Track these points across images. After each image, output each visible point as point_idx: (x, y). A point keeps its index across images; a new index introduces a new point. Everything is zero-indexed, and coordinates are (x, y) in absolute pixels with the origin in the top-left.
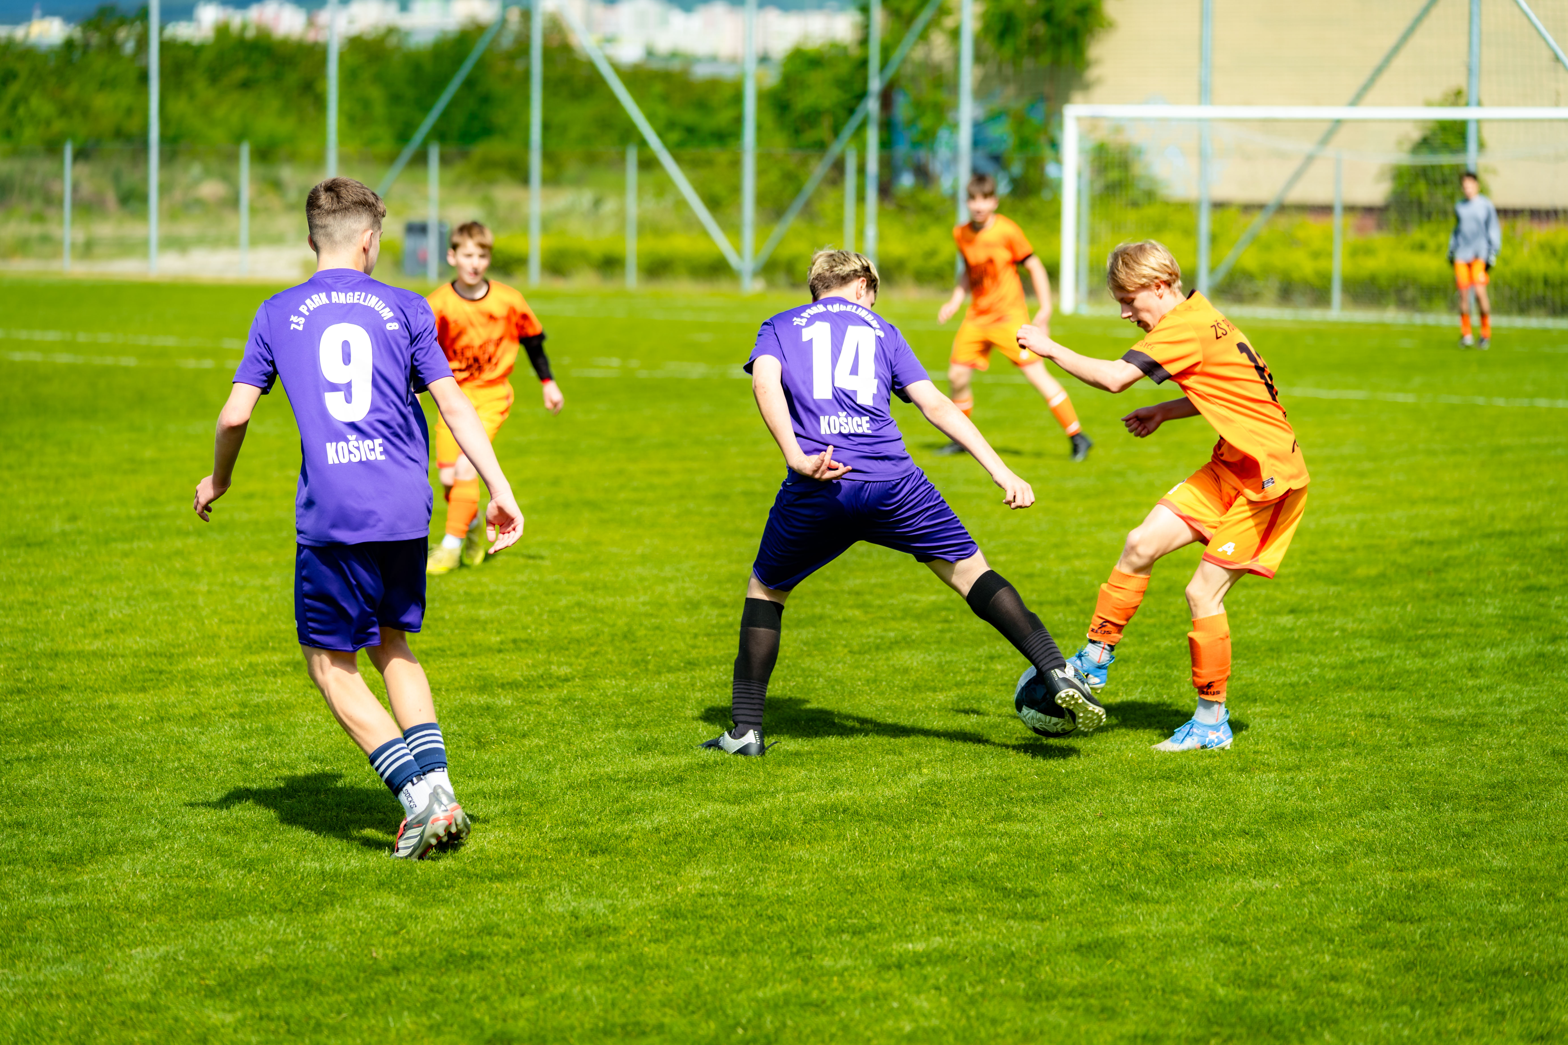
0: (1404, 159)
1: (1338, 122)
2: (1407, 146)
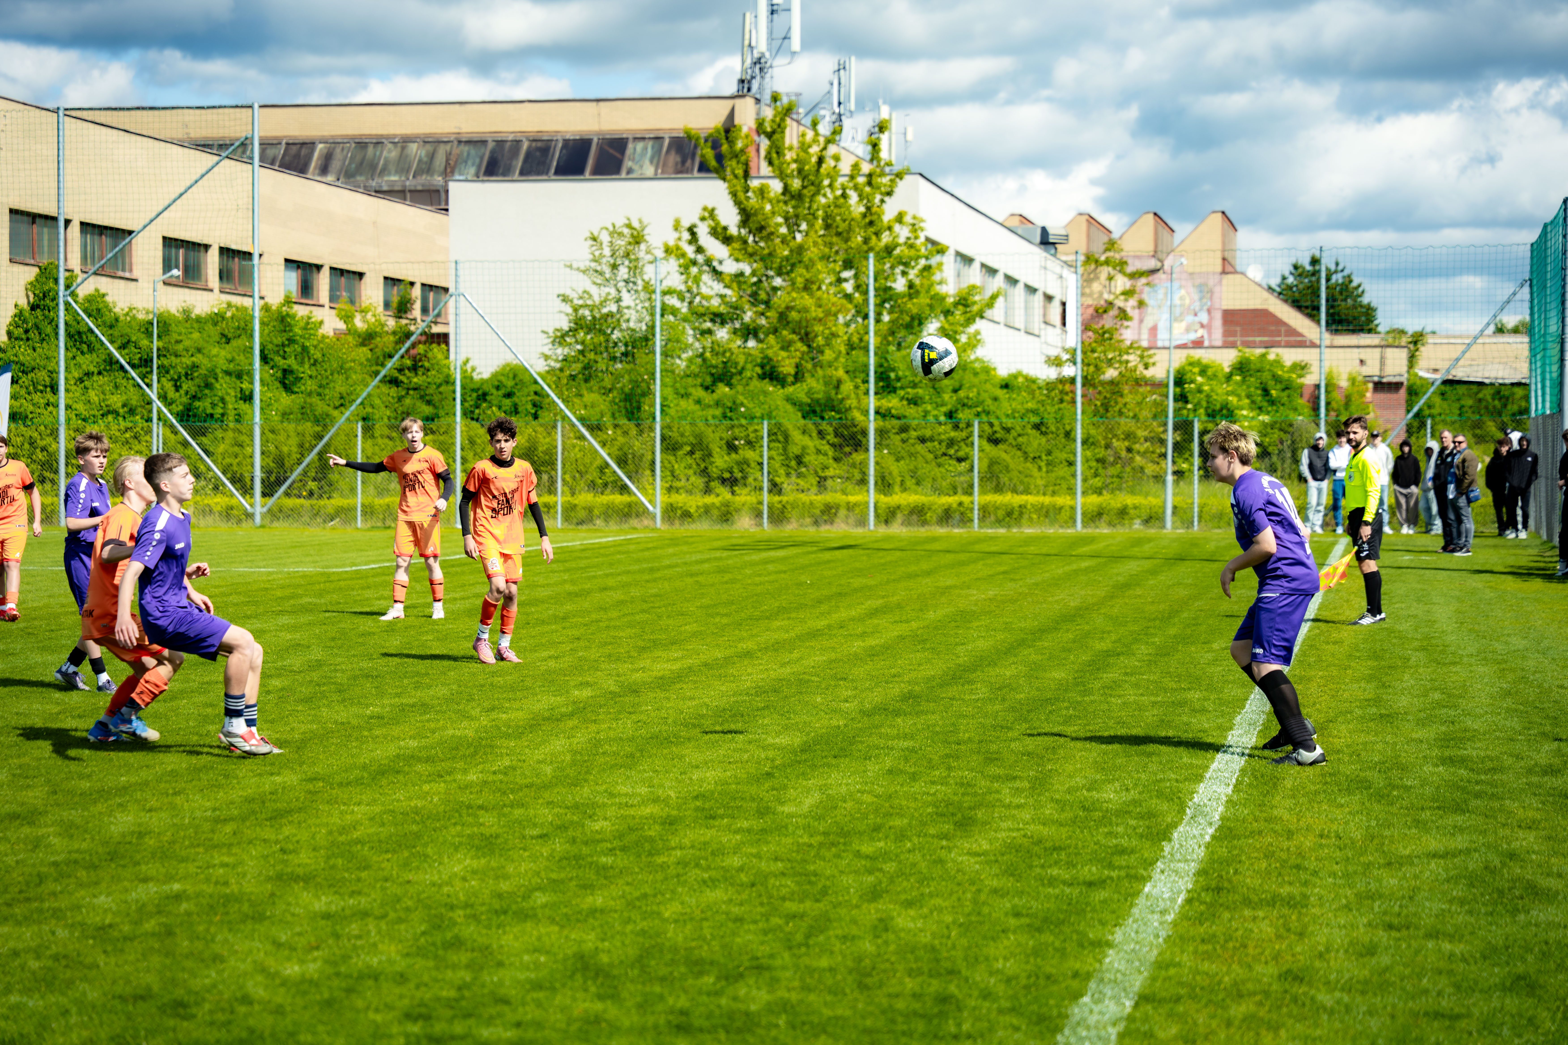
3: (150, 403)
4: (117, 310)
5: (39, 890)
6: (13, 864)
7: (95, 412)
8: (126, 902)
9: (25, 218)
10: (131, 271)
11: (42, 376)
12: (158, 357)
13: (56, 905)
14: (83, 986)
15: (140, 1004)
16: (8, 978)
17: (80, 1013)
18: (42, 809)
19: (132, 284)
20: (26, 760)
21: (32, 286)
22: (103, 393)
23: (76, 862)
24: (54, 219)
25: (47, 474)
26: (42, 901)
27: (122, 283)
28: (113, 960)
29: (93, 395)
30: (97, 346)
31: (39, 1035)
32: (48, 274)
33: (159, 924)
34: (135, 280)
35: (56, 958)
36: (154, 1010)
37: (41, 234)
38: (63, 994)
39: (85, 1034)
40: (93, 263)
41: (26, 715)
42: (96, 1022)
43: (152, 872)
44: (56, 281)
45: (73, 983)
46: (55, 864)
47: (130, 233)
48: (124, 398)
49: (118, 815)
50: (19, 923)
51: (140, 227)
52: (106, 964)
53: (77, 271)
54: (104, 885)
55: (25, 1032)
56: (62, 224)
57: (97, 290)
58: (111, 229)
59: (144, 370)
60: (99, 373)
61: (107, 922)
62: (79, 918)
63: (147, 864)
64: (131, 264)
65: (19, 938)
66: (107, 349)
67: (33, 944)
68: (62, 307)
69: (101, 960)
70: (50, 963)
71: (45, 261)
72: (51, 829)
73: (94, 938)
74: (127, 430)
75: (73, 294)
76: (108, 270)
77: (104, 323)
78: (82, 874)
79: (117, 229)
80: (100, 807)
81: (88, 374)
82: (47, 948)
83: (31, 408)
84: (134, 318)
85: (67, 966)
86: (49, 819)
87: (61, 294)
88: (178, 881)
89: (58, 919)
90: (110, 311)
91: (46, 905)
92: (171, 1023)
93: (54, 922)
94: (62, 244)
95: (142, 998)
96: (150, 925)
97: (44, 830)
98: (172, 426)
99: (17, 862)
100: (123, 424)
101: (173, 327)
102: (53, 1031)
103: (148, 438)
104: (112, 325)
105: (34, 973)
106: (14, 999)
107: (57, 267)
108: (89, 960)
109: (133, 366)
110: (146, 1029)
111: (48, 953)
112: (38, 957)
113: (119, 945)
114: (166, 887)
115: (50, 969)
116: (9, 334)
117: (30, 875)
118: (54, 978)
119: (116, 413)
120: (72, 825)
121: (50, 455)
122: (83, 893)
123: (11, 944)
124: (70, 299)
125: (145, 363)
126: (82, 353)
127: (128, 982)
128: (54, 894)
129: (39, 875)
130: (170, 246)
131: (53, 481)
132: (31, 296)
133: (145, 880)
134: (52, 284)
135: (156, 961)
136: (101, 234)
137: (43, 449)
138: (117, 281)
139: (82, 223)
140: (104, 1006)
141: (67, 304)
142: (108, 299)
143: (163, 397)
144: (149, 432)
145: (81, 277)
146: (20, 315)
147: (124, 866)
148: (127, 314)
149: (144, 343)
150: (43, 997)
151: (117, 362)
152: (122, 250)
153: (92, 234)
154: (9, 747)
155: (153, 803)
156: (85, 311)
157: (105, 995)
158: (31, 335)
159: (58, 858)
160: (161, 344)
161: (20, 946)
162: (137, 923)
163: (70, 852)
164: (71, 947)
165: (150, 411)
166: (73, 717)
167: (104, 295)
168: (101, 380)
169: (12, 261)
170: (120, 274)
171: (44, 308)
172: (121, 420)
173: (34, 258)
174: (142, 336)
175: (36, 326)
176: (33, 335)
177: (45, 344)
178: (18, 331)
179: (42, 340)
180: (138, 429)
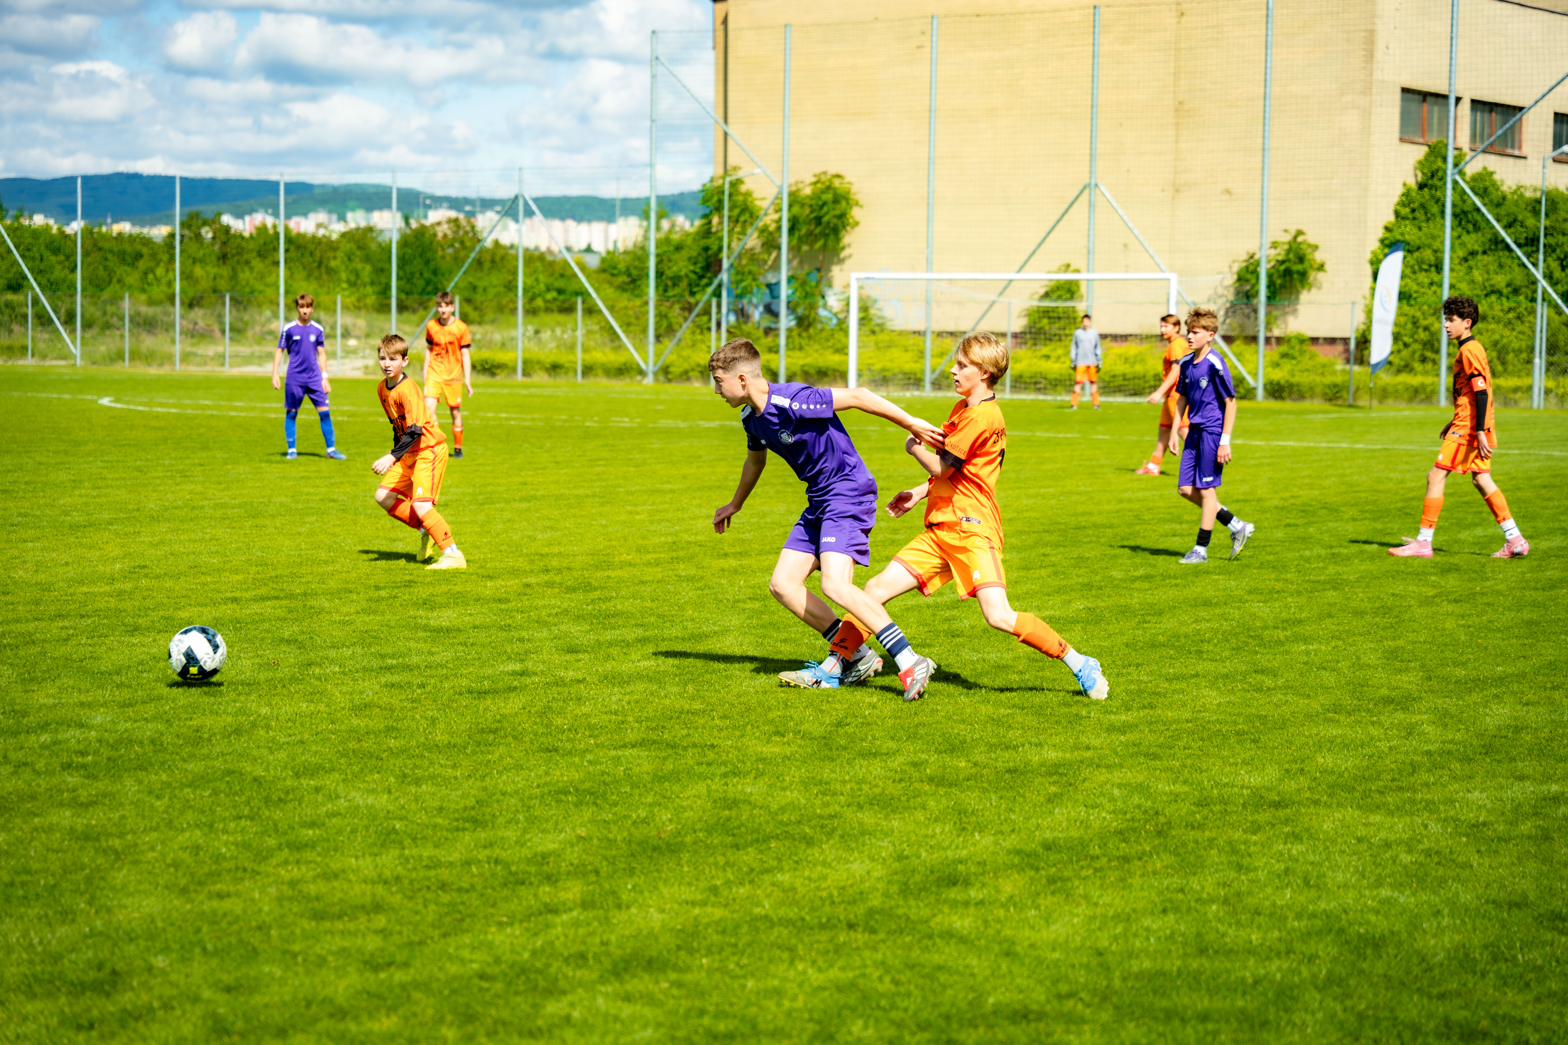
0: (1035, 303)
1: (1011, 281)
2: (1037, 296)
3: (1534, 282)
4: (1505, 188)
5: (1412, 779)
6: (1386, 750)
7: (1478, 292)
8: (1501, 800)
9: (1417, 97)
10: (1520, 148)
11: (1428, 255)
12: (1546, 235)
13: (1429, 796)
14: (1456, 886)
15: (1515, 911)
16: (1379, 870)
17: (1452, 915)
18: (1416, 694)
19: (1521, 162)
20: (1401, 643)
21: (1421, 164)
22: (1488, 272)
23: (1449, 753)
24: (1445, 97)
25: (1428, 354)
26: (1415, 791)
27: (1511, 160)
28: (1487, 861)
29: (1477, 275)
30: (1483, 225)
31: (1410, 934)
32: (1437, 152)
33: (1536, 827)
34: (1525, 158)
35: (1428, 853)
36: (1530, 920)
37: (1431, 112)
38: (1435, 893)
39: (1457, 938)
40: (1482, 141)
41: (1402, 597)
42: (1469, 926)
43: (1529, 771)
44: (1445, 159)
45: (1446, 882)
46: (1429, 753)
47: (1521, 109)
48: (1508, 277)
49: (1494, 707)
50: (1391, 813)
51: (1532, 102)
52: (1479, 864)
53: (1466, 148)
54: (1478, 779)
55: (1396, 929)
56: (1452, 101)
57: (1485, 169)
58: (1502, 106)
59: (1529, 249)
60: (1484, 253)
61: (1481, 819)
62: (1452, 813)
63: (1523, 761)
64: (1520, 142)
65: (1391, 828)
66: (1493, 227)
67: (1405, 837)
68: (1449, 185)
69: (1475, 860)
70: (1422, 858)
71: (1434, 139)
72: (1425, 717)
73: (1467, 835)
74: (1510, 310)
75: (1461, 173)
76: (1497, 148)
77: (1491, 201)
78: (1456, 766)
79: (1508, 106)
80: (1476, 697)
81: (1473, 253)
82: (1419, 842)
83: (1415, 287)
84: (1522, 196)
85: (1438, 863)
86: (1423, 705)
87: (1449, 172)
88: (1557, 782)
89: (1431, 812)
90: (1497, 189)
91: (1419, 796)
92: (1549, 936)
93: (1426, 814)
94: (1451, 121)
95: (1517, 905)
96: (1526, 827)
97: (1418, 717)
98: (1556, 307)
99: (1390, 748)
100: (1506, 304)
101: (1561, 205)
102: (1424, 931)
103: (1531, 318)
104: (1498, 204)
105: (1405, 867)
106: (1385, 892)
107: (1446, 146)
108: (1461, 859)
109: (1519, 246)
110: (1522, 940)
111: (1421, 847)
112: (1410, 851)
113: (1494, 846)
114: (1544, 788)
115: (1421, 865)
116: (1397, 214)
117: (1403, 763)
118: (1426, 875)
119: (1499, 293)
120: (1446, 714)
121: (1432, 334)
122: (1456, 786)
123: (1383, 834)
124: (1458, 178)
125: (1530, 243)
126: (1468, 232)
127: (1502, 887)
128: (1427, 785)
129: (1411, 764)
130: (1562, 122)
131: (1434, 362)
132: (1420, 175)
133: (1521, 778)
134: (1440, 163)
135: (1532, 866)
136: (1491, 111)
137: (1426, 329)
138: (1505, 159)
139: (1473, 101)
140: (1477, 909)
141: (1455, 183)
142: (1496, 177)
143: (1549, 277)
144: (1533, 312)
145: (1470, 155)
146: (1407, 194)
147: (1499, 762)
148: (1515, 192)
149: (1530, 222)
150: (1414, 894)
151: (1503, 241)
152: (1512, 128)
153: (1483, 111)
154: (1385, 628)
155: (1530, 696)
156: (1472, 189)
157: (1478, 898)
158: (1417, 214)
159: (1432, 748)
160: (1548, 223)
161: (1392, 837)
162: (1513, 823)
163: (1443, 742)
164: (1444, 843)
165: (1535, 291)
166: (1449, 602)
167: (1492, 173)
168: (1486, 259)
169: (1402, 140)
170: (1509, 151)
171: (1432, 187)
172: (1504, 300)
173: (1423, 136)
174: (1529, 215)
175: (1423, 206)
176: (1420, 214)
177: (1431, 223)
178: (1405, 211)
179: (1428, 220)
180: (1521, 309)
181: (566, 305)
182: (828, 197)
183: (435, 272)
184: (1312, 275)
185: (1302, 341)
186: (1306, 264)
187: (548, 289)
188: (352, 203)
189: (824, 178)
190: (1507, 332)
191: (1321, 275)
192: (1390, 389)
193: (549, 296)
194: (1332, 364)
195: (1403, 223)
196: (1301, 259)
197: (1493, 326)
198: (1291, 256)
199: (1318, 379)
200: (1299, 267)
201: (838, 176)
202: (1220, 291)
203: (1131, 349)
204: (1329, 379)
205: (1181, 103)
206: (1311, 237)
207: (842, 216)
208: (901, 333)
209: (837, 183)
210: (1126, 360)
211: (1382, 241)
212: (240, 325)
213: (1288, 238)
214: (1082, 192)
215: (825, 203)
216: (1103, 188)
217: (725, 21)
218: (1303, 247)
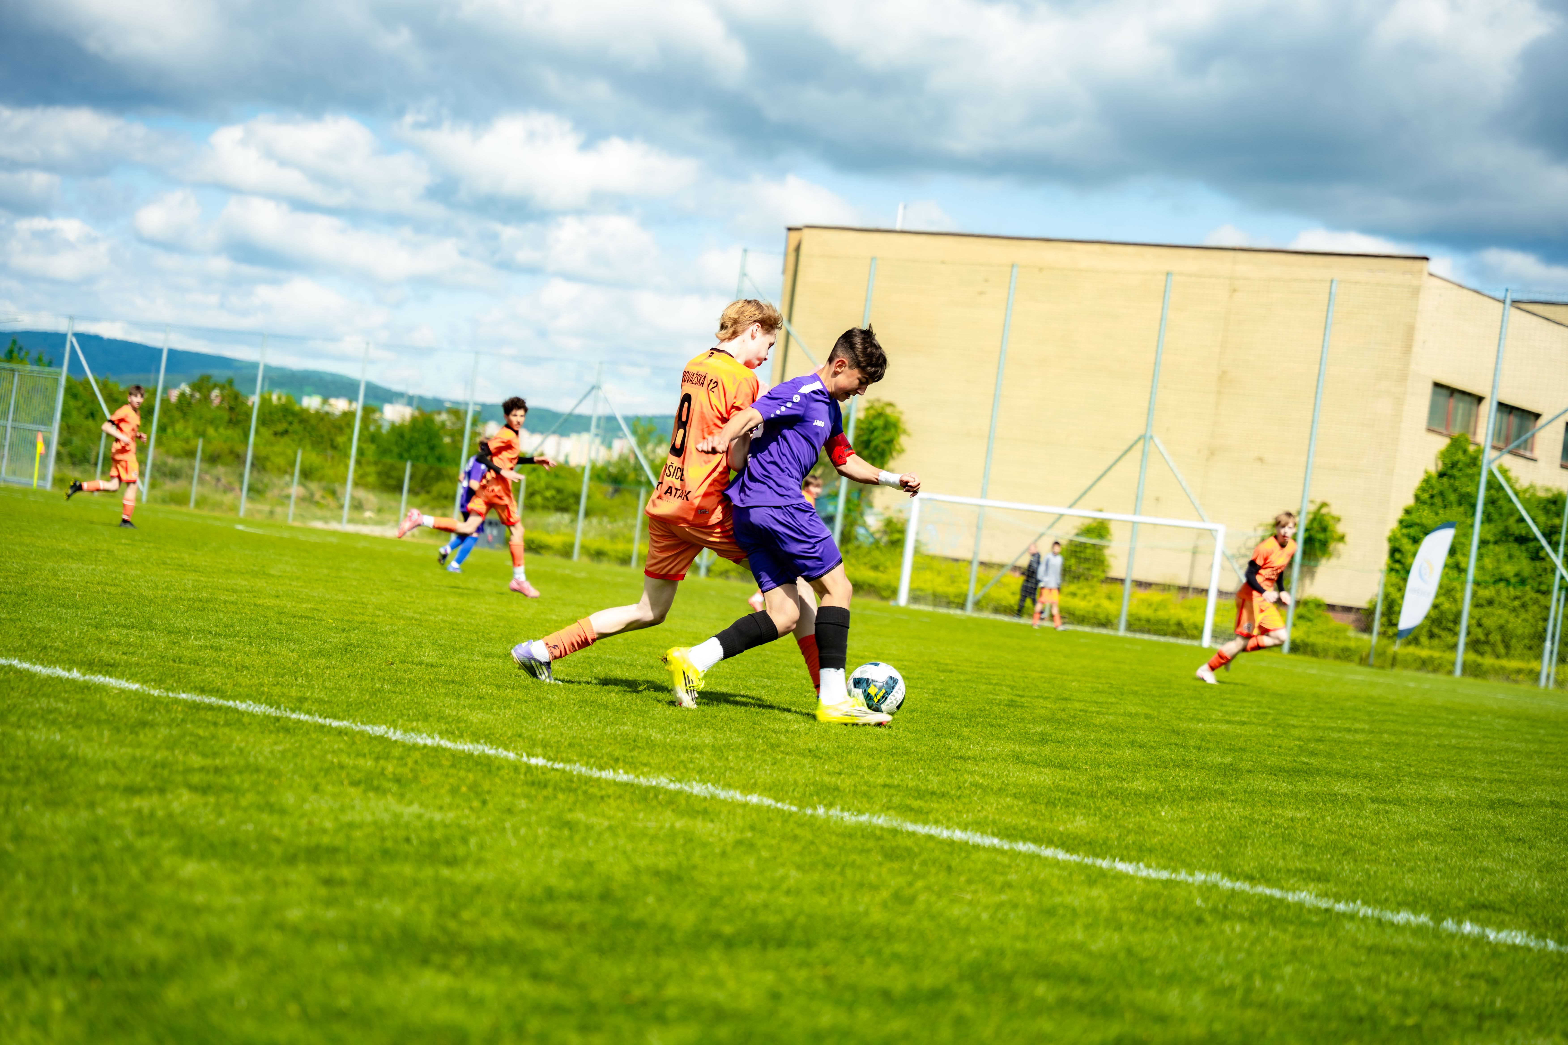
1: (1061, 516)
4: (1518, 485)
9: (1445, 392)
10: (1532, 450)
19: (1531, 463)
21: (1444, 455)
22: (1498, 561)
27: (1524, 461)
32: (1457, 444)
34: (1534, 460)
37: (1456, 408)
44: (1464, 452)
47: (1538, 415)
51: (1546, 410)
57: (1502, 466)
58: (1520, 410)
60: (1496, 543)
64: (1533, 445)
71: (1456, 432)
74: (1516, 598)
79: (1527, 412)
84: (1533, 495)
94: (1472, 418)
100: (1513, 593)
107: (1467, 440)
116: (1417, 498)
119: (1508, 582)
132: (1441, 464)
134: (1460, 455)
136: (1512, 414)
138: (1519, 459)
139: (1498, 403)
142: (1510, 475)
145: (1489, 451)
146: (1427, 481)
148: (1527, 491)
152: (1527, 431)
153: (1507, 414)
158: (1435, 500)
167: (1507, 472)
168: (1497, 549)
169: (1430, 430)
170: (1522, 452)
171: (1452, 477)
172: (1511, 588)
173: (1447, 428)
174: (1540, 512)
175: (1441, 493)
176: (1438, 500)
177: (1448, 511)
178: (1426, 496)
179: (1445, 507)
180: (1527, 598)
181: (563, 505)
182: (879, 423)
183: (439, 459)
184: (1332, 546)
185: (1319, 605)
186: (1328, 534)
187: (547, 488)
188: (308, 389)
189: (877, 405)
190: (1512, 619)
191: (1340, 546)
192: (1399, 658)
193: (549, 494)
194: (1345, 630)
195: (1422, 507)
196: (1324, 529)
197: (1500, 612)
198: (1315, 525)
199: (1333, 642)
200: (1321, 536)
201: (891, 404)
202: (1243, 551)
203: (1155, 596)
204: (1341, 643)
205: (1224, 372)
206: (1335, 510)
207: (890, 442)
208: (933, 558)
209: (888, 411)
210: (1150, 605)
211: (1401, 522)
212: (260, 486)
213: (1313, 508)
214: (1136, 442)
215: (875, 429)
216: (1157, 440)
217: (798, 249)
218: (1327, 518)
